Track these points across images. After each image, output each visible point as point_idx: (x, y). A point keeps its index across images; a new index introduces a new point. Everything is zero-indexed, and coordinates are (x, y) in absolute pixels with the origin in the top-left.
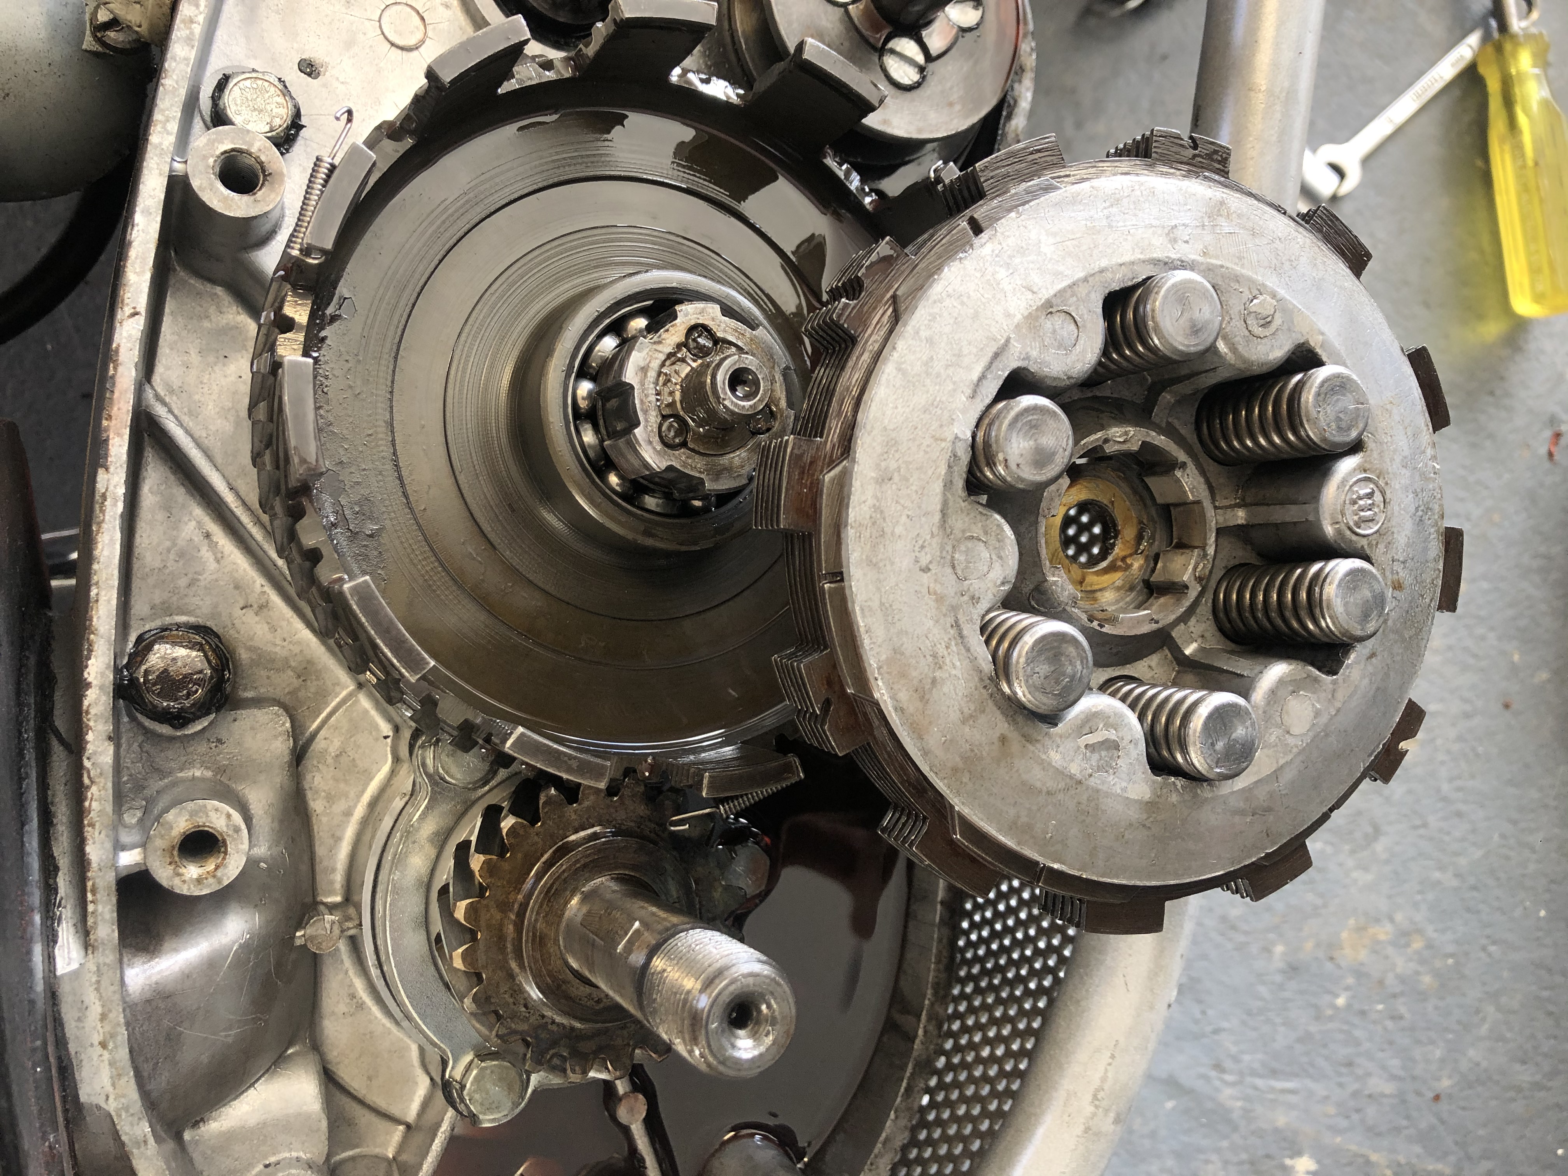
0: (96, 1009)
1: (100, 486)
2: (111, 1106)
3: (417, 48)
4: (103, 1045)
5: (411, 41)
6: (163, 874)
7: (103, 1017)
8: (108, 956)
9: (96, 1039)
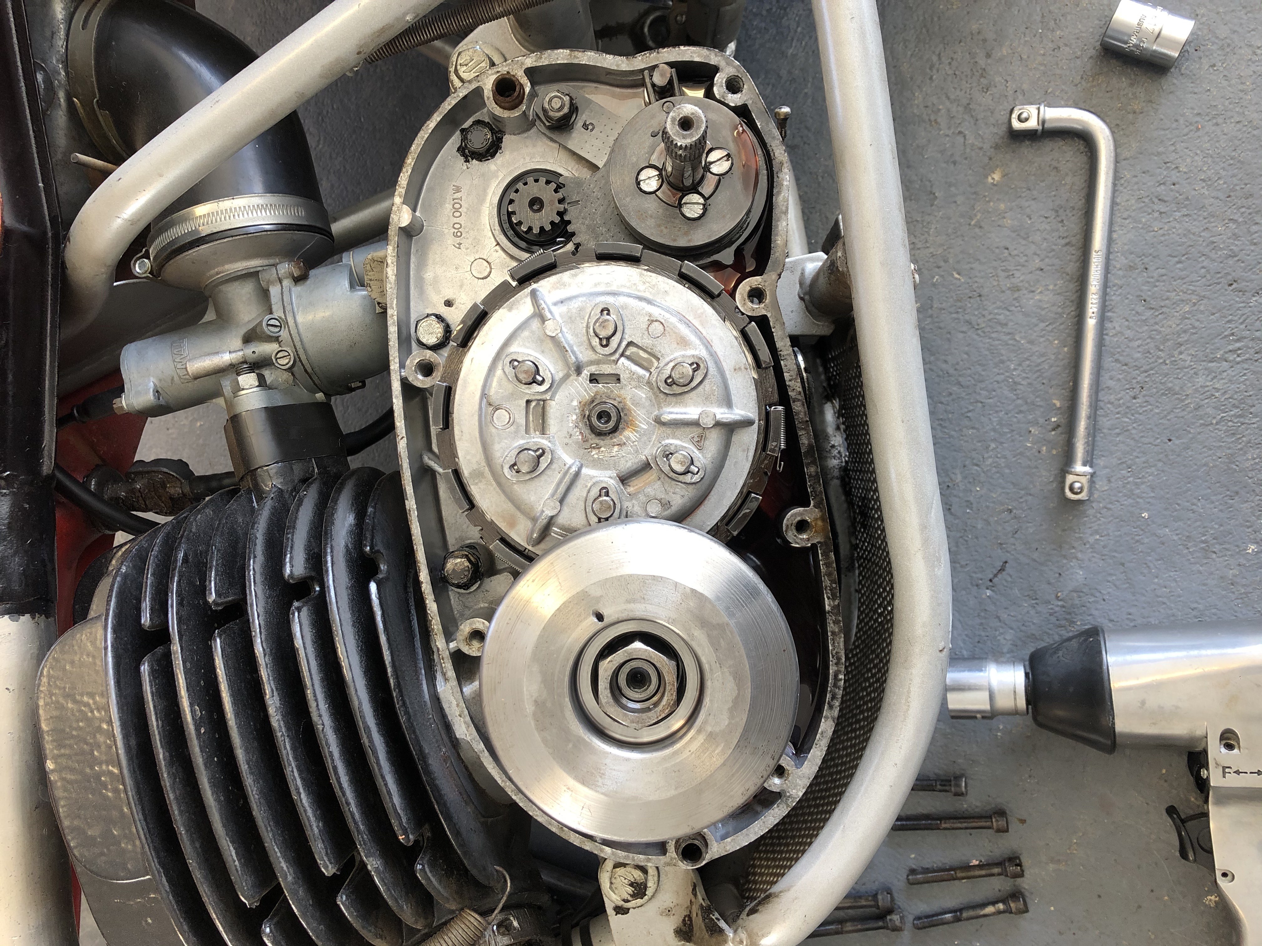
0: (454, 703)
1: (408, 507)
2: (468, 738)
3: (488, 276)
4: (460, 716)
5: (486, 274)
6: (465, 649)
7: (458, 705)
8: (454, 683)
9: (457, 714)
